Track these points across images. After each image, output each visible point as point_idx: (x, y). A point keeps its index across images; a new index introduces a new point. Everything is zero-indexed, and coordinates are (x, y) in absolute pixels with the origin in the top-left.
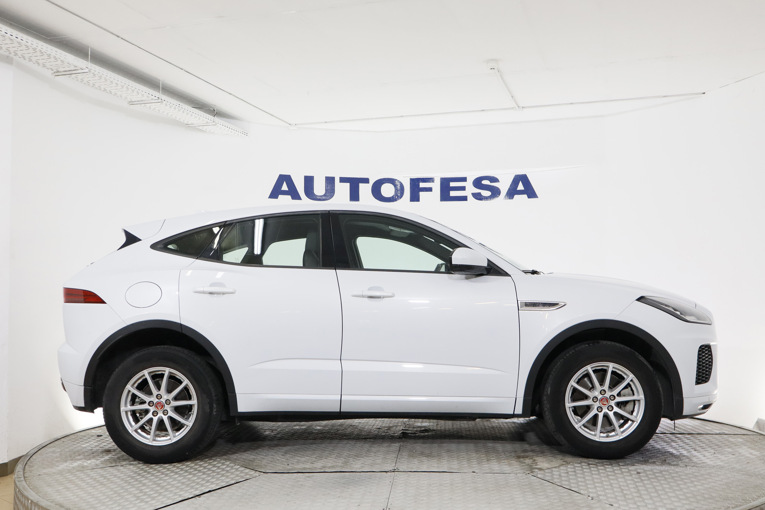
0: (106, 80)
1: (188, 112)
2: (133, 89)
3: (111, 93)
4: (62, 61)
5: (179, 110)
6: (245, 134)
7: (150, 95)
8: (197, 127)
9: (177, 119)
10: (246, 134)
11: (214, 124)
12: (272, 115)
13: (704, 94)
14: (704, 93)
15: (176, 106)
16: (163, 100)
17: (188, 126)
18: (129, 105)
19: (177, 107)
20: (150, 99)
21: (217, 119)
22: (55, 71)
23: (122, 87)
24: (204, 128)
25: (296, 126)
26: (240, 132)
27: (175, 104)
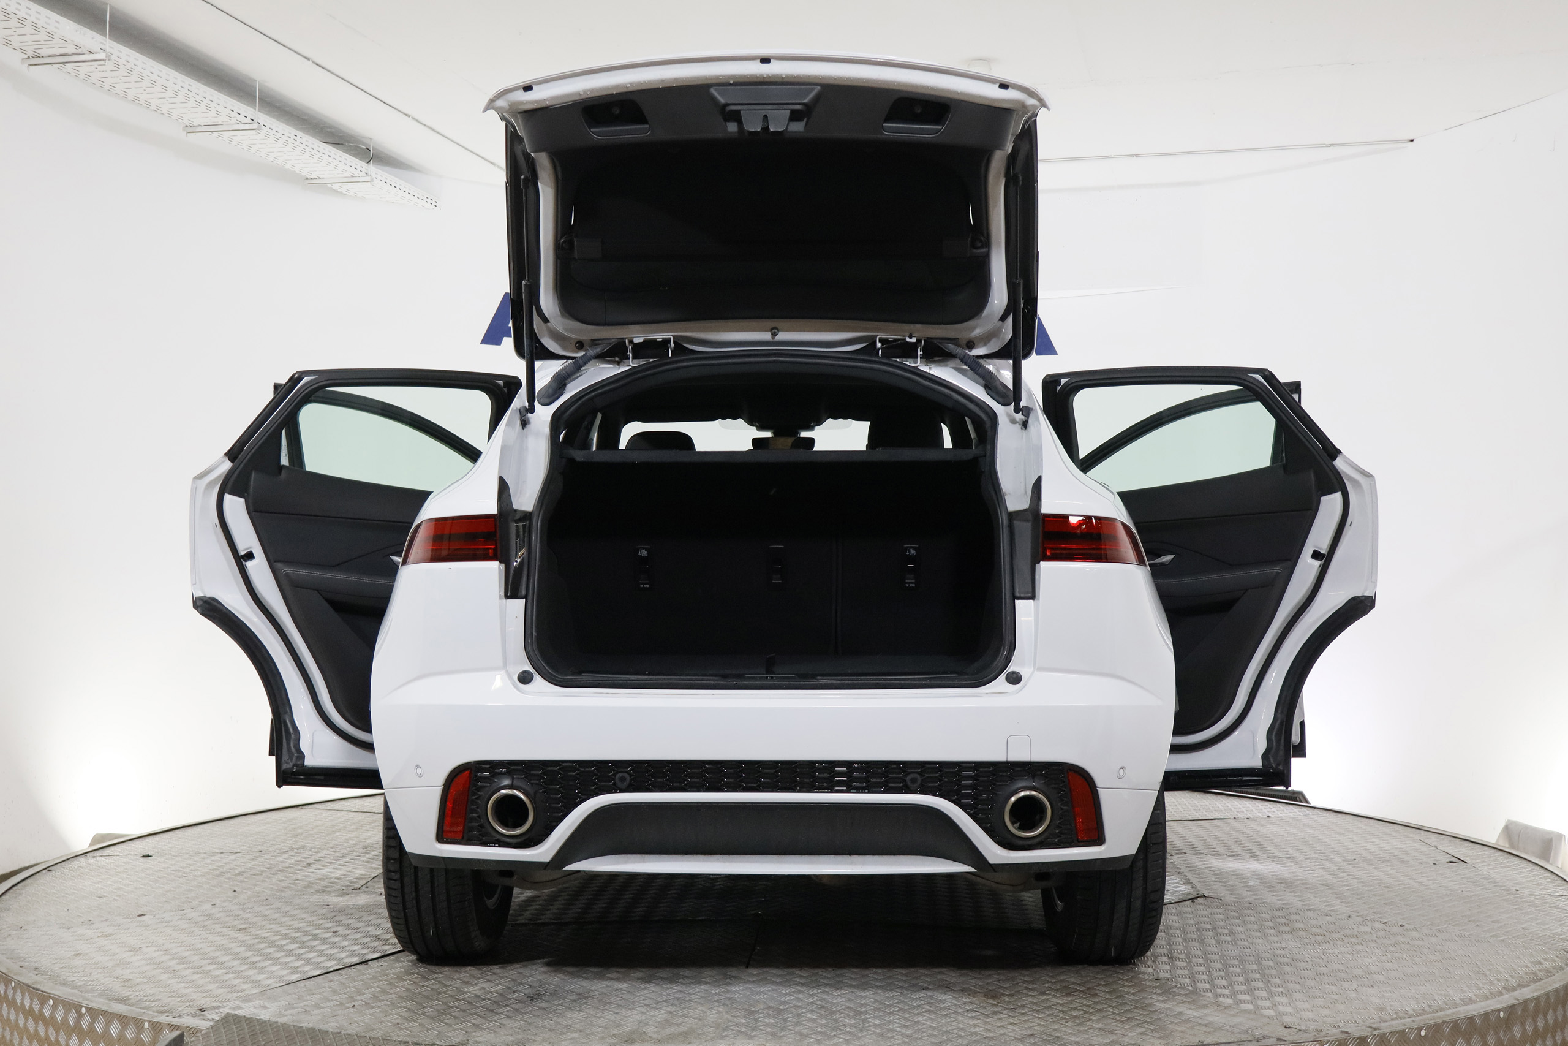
0: (142, 78)
1: (313, 152)
2: (198, 98)
3: (148, 105)
4: (50, 35)
5: (294, 148)
6: (431, 202)
7: (234, 114)
8: (329, 185)
9: (288, 166)
10: (433, 202)
11: (368, 179)
12: (492, 163)
13: (1411, 143)
14: (1412, 141)
15: (288, 139)
16: (262, 124)
17: (308, 183)
18: (185, 133)
19: (291, 140)
20: (234, 121)
21: (373, 169)
22: (30, 54)
23: (176, 93)
24: (344, 188)
26: (421, 198)
27: (287, 134)
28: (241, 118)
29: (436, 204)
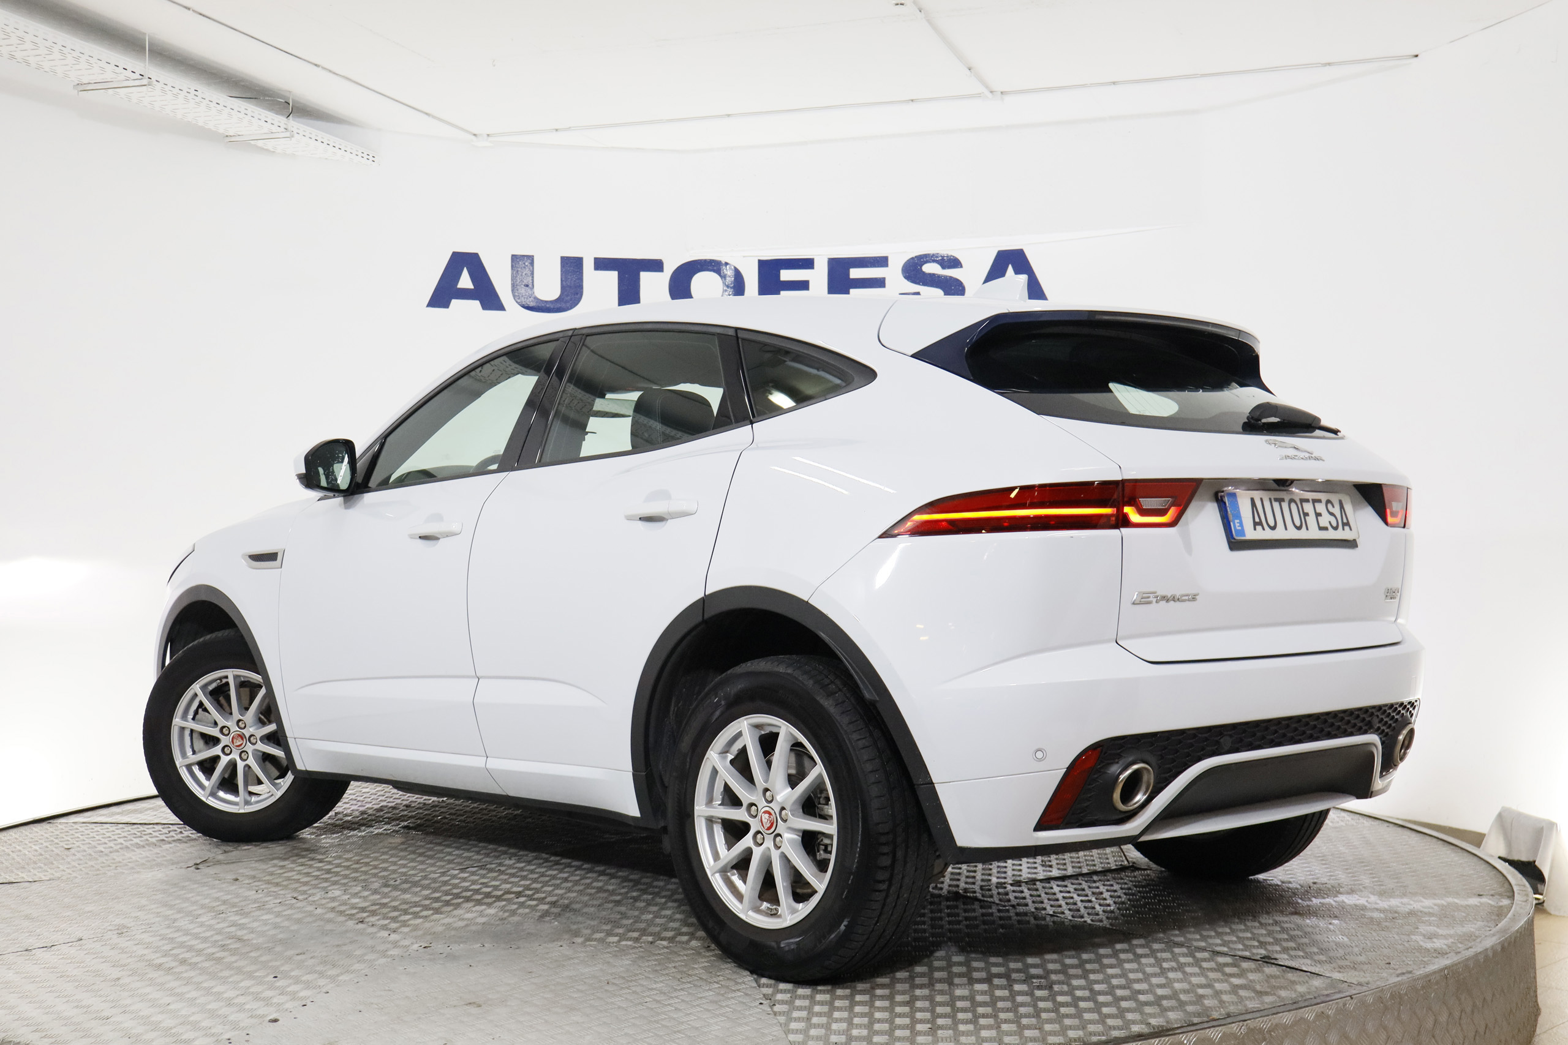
1: (220, 107)
2: (75, 54)
3: (28, 64)
5: (196, 103)
6: (368, 157)
7: (120, 70)
8: (252, 142)
9: (200, 124)
11: (288, 134)
12: (427, 114)
13: (1416, 59)
14: (1417, 56)
15: (188, 94)
16: (154, 79)
17: (229, 140)
18: (78, 91)
19: (190, 96)
20: (122, 77)
21: (294, 124)
23: (49, 49)
24: (270, 145)
25: (490, 139)
26: (354, 153)
27: (185, 90)
28: (128, 73)
29: (373, 159)
